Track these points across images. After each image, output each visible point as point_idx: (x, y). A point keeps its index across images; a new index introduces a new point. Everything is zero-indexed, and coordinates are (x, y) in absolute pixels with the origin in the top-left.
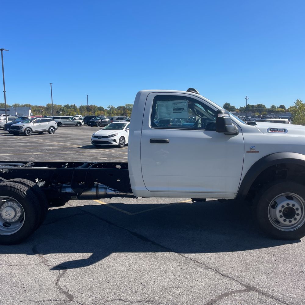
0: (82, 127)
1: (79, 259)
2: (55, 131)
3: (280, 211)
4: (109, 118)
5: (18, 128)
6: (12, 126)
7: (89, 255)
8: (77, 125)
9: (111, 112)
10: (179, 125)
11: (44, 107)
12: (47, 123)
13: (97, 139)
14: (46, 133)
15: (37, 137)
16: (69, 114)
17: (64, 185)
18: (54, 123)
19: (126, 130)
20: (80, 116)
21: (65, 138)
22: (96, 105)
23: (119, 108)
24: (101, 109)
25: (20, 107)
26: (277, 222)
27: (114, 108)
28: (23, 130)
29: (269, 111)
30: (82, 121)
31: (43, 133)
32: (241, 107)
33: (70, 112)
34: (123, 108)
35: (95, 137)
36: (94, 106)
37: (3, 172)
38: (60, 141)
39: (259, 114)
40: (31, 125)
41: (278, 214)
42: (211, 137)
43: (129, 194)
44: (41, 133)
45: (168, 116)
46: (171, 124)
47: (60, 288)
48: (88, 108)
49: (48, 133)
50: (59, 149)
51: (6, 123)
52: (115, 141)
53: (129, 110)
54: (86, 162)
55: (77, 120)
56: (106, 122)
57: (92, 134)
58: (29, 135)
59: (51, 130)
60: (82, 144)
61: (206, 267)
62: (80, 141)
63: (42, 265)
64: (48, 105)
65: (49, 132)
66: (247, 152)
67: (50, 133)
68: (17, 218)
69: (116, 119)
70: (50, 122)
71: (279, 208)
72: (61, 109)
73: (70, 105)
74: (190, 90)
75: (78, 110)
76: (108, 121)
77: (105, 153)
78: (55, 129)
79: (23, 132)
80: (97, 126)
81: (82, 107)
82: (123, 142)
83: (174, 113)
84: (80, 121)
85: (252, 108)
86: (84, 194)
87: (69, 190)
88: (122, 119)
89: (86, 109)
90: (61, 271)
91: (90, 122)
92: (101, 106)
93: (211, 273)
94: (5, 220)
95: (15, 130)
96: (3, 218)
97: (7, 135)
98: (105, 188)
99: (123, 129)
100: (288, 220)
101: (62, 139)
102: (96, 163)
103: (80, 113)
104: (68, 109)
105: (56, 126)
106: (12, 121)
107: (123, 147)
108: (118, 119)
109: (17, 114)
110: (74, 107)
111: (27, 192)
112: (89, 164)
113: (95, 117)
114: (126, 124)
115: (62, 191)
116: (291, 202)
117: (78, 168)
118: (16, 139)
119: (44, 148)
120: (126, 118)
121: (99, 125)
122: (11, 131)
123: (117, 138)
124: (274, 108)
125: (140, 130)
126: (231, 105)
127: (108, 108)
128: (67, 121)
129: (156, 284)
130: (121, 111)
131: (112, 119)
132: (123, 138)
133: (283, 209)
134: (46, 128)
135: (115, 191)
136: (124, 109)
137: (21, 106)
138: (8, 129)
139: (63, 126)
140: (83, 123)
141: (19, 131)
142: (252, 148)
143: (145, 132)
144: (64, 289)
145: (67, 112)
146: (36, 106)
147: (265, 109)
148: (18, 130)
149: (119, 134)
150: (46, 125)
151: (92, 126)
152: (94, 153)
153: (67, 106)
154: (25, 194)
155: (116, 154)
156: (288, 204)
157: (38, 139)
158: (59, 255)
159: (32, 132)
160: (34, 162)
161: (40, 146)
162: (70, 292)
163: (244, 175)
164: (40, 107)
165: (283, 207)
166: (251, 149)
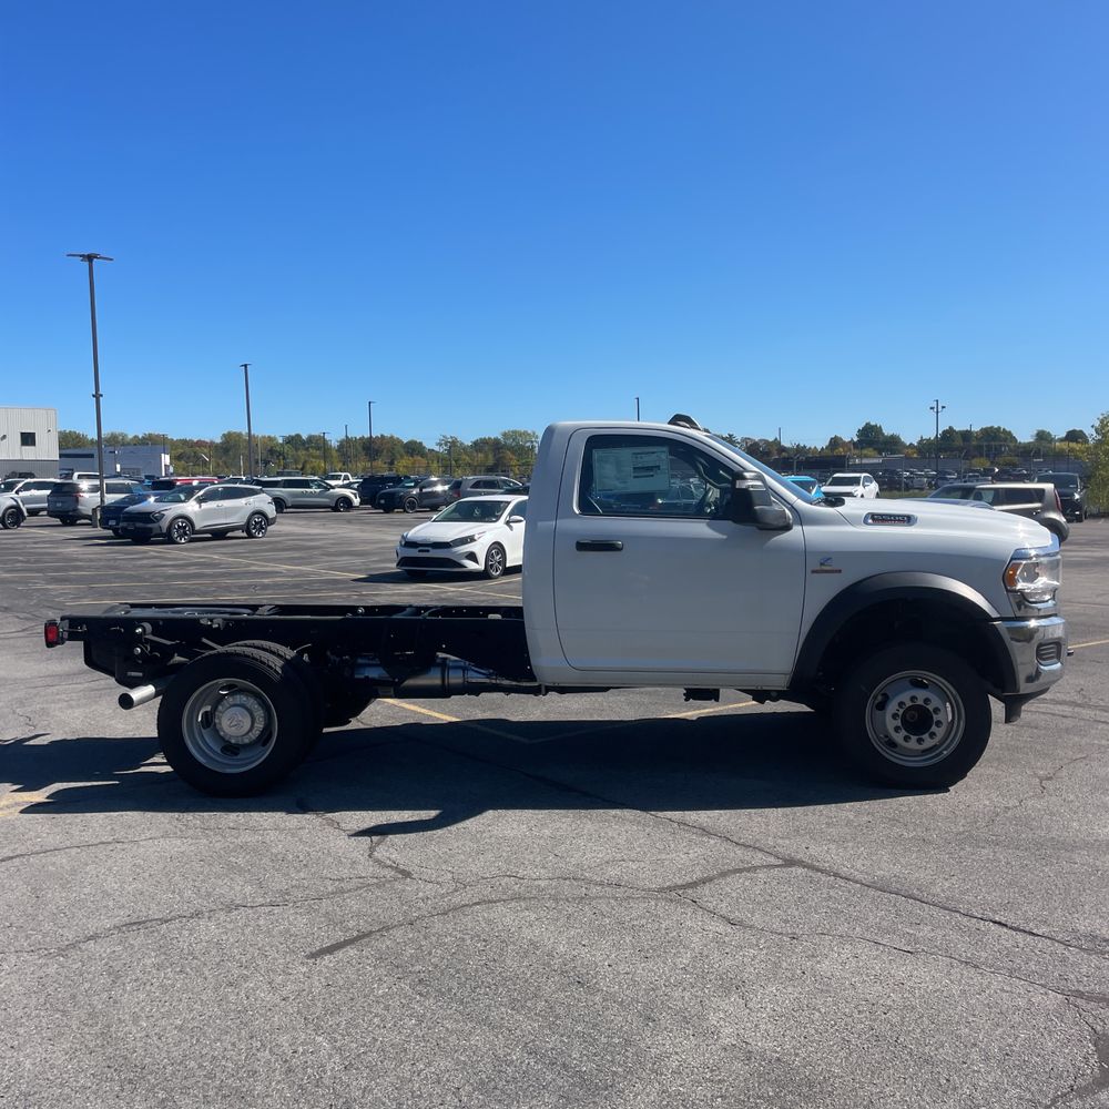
0: (355, 512)
1: (410, 819)
2: (269, 528)
3: (895, 716)
4: (444, 483)
5: (147, 517)
6: (127, 513)
7: (433, 813)
8: (335, 509)
9: (453, 457)
10: (687, 506)
11: (212, 443)
12: (242, 501)
13: (414, 553)
14: (239, 533)
15: (210, 547)
16: (302, 469)
17: (360, 661)
18: (263, 502)
19: (508, 523)
20: (343, 474)
21: (302, 550)
22: (396, 436)
23: (479, 445)
24: (413, 450)
25: (129, 444)
26: (892, 744)
27: (462, 444)
28: (164, 524)
29: (1026, 452)
30: (355, 494)
31: (229, 535)
32: (922, 440)
33: (305, 462)
34: (494, 446)
35: (410, 544)
36: (392, 437)
37: (215, 626)
38: (291, 561)
39: (988, 465)
40: (190, 507)
41: (891, 724)
42: (725, 537)
43: (524, 684)
44: (219, 534)
45: (622, 485)
46: (660, 501)
47: (378, 861)
48: (371, 448)
49: (245, 534)
50: (296, 586)
51: (102, 501)
52: (472, 556)
53: (514, 453)
54: (411, 606)
55: (337, 490)
56: (434, 494)
57: (399, 538)
58: (183, 541)
59: (256, 524)
60: (366, 570)
61: (705, 831)
62: (358, 561)
63: (329, 829)
64: (228, 437)
65: (249, 532)
66: (813, 572)
67: (251, 536)
68: (255, 733)
69: (473, 487)
70: (251, 499)
71: (892, 707)
72: (271, 451)
73: (304, 437)
74: (676, 420)
75: (335, 454)
76: (445, 491)
77: (443, 596)
78: (269, 522)
79: (164, 531)
80: (405, 511)
81: (347, 444)
82: (499, 563)
83: (635, 477)
84: (347, 492)
85: (964, 441)
86: (410, 682)
87: (374, 673)
88: (491, 485)
89: (360, 449)
90: (375, 838)
91: (383, 495)
92: (415, 439)
93: (712, 842)
94: (227, 739)
95: (139, 525)
96: (222, 733)
97: (110, 542)
98: (464, 669)
99: (498, 518)
100: (914, 738)
101: (297, 555)
102: (436, 607)
103: (340, 465)
104: (297, 450)
105: (271, 511)
106: (123, 496)
107: (496, 578)
108: (477, 485)
109: (118, 470)
110: (317, 444)
111: (282, 668)
112: (418, 610)
113: (397, 480)
114: (509, 503)
115: (356, 676)
116: (921, 695)
117: (394, 617)
118: (147, 555)
119: (246, 582)
120: (504, 481)
121: (412, 506)
122: (124, 529)
123: (480, 548)
124: (1046, 440)
125: (552, 520)
126: (887, 432)
127: (441, 445)
128: (303, 495)
129: (588, 855)
130: (486, 456)
131: (457, 486)
132: (498, 548)
133: (901, 711)
134: (239, 519)
135: (488, 676)
136: (499, 449)
137: (132, 440)
138: (112, 523)
139: (288, 510)
140: (358, 499)
141: (151, 529)
142: (825, 562)
143: (565, 524)
144: (388, 862)
145: (296, 462)
146: (184, 442)
147: (1012, 445)
148: (150, 526)
149: (485, 535)
150: (235, 510)
151: (388, 509)
152: (408, 595)
153: (293, 441)
154: (278, 673)
155: (476, 598)
156: (913, 698)
157: (215, 553)
158: (364, 813)
159: (194, 532)
160: (277, 606)
161: (230, 575)
162: (401, 867)
163: (806, 629)
164: (200, 444)
165: (901, 704)
166: (822, 564)
